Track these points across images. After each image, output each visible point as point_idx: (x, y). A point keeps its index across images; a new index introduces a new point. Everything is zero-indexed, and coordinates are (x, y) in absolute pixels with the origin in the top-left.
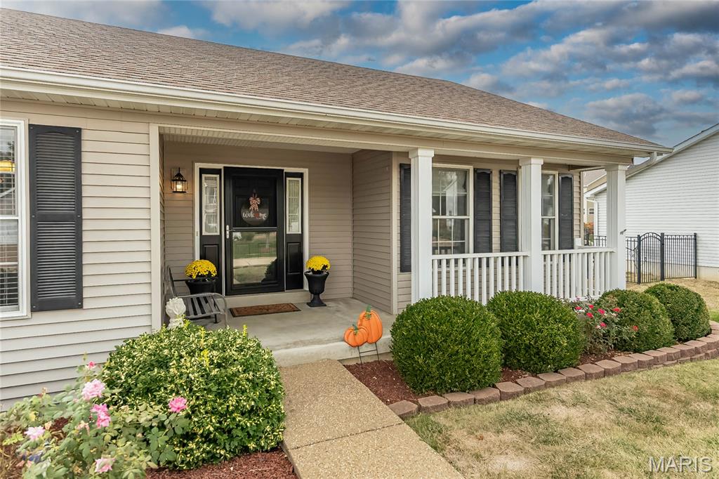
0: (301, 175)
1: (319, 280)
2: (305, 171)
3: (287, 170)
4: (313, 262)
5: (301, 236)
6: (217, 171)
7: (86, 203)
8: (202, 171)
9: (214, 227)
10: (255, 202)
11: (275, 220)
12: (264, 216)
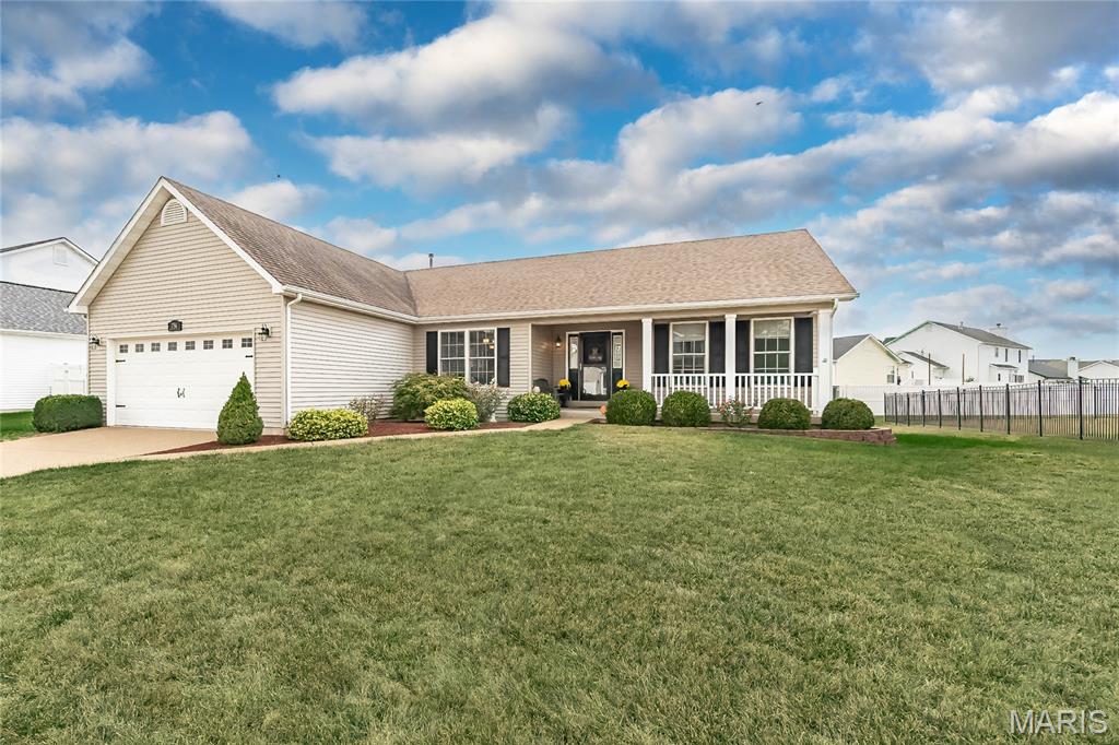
0: (621, 334)
2: (624, 331)
3: (613, 331)
4: (619, 384)
5: (621, 369)
6: (577, 336)
7: (511, 352)
8: (570, 336)
9: (574, 365)
10: (595, 351)
11: (605, 360)
12: (600, 358)
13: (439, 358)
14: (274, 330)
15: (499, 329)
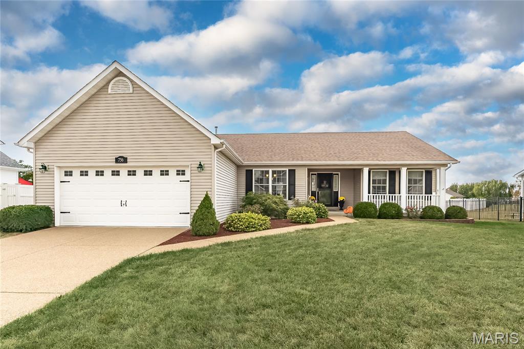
0: (338, 174)
1: (342, 202)
2: (339, 173)
3: (334, 173)
4: (340, 198)
5: (338, 192)
6: (315, 174)
7: (296, 182)
8: (312, 174)
9: (315, 189)
10: (325, 182)
12: (327, 186)
13: (254, 184)
14: (205, 166)
15: (289, 170)
